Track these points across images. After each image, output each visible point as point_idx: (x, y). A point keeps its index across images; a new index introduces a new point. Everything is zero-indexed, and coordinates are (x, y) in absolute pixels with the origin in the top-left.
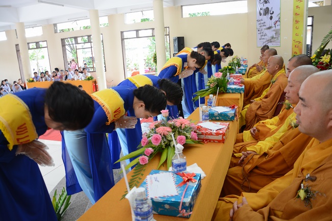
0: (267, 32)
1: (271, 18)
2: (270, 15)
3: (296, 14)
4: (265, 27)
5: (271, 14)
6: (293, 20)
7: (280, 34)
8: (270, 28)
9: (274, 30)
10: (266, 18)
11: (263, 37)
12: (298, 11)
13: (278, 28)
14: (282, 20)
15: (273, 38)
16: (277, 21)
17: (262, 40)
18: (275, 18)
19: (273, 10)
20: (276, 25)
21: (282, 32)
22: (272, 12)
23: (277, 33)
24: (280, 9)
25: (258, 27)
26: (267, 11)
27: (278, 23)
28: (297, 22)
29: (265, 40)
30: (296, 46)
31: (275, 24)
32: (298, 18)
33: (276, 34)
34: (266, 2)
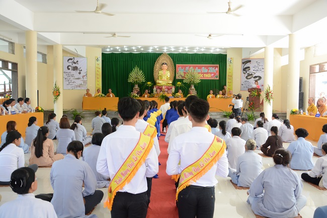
0: (75, 80)
1: (80, 73)
2: (78, 71)
4: (73, 78)
8: (78, 79)
9: (82, 81)
10: (75, 73)
11: (71, 83)
12: (97, 73)
13: (85, 79)
14: (88, 75)
15: (81, 84)
18: (83, 73)
21: (88, 82)
22: (80, 70)
23: (85, 82)
25: (66, 77)
26: (75, 68)
27: (85, 77)
28: (98, 78)
31: (83, 77)
33: (84, 83)
34: (74, 63)
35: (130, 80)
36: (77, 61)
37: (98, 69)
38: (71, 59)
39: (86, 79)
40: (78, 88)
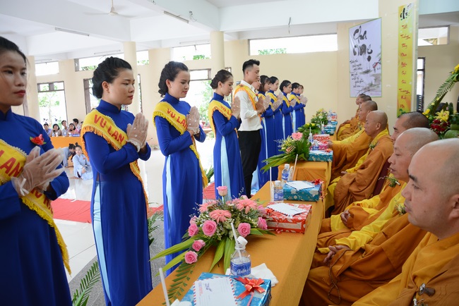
0: (364, 77)
1: (369, 59)
2: (367, 55)
3: (403, 55)
4: (360, 71)
5: (369, 53)
6: (399, 62)
7: (381, 81)
8: (367, 72)
9: (373, 75)
10: (362, 59)
11: (358, 84)
12: (404, 50)
13: (378, 72)
14: (383, 61)
15: (371, 85)
16: (377, 64)
17: (357, 88)
18: (374, 59)
19: (371, 48)
20: (376, 68)
21: (384, 78)
22: (370, 51)
23: (378, 78)
24: (381, 47)
25: (352, 71)
26: (363, 49)
27: (378, 66)
28: (403, 65)
29: (360, 89)
30: (402, 97)
31: (374, 67)
32: (405, 60)
33: (375, 80)
34: (362, 37)
36: (365, 32)
37: (404, 41)
38: (357, 31)
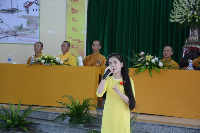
35: (176, 17)
39: (36, 14)
40: (12, 39)
